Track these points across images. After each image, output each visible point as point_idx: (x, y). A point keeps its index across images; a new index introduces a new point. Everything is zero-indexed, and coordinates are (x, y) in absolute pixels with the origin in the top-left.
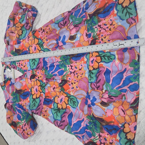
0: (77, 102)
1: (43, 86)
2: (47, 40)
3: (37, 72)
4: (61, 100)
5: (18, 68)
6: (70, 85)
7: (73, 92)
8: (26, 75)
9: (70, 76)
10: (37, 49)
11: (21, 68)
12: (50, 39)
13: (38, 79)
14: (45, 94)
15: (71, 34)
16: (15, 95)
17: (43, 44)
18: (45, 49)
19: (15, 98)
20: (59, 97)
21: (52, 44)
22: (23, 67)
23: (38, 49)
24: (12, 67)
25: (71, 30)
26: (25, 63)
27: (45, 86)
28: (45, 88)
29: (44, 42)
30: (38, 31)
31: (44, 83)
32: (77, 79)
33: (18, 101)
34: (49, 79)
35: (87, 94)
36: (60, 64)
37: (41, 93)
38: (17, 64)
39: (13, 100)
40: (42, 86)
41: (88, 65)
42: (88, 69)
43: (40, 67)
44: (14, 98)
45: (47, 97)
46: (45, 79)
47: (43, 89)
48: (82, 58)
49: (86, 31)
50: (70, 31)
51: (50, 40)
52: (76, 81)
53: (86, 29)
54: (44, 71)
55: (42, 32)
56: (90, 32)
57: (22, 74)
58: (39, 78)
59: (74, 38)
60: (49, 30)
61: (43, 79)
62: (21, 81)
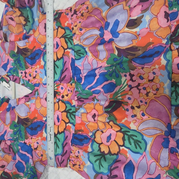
0: (143, 141)
1: (71, 111)
2: (81, 30)
3: (61, 86)
4: (109, 138)
5: (23, 80)
6: (127, 110)
7: (137, 124)
8: (36, 93)
9: (130, 93)
10: (60, 46)
11: (29, 80)
12: (86, 26)
13: (61, 99)
14: (74, 126)
15: (130, 16)
16: (18, 128)
17: (72, 37)
18: (75, 45)
19: (17, 132)
20: (103, 132)
21: (91, 36)
22: (31, 78)
23: (62, 46)
24: (12, 79)
25: (131, 9)
26: (36, 72)
27: (75, 112)
28: (75, 116)
29: (75, 34)
30: (65, 13)
31: (74, 106)
32: (146, 98)
33: (22, 138)
34: (83, 100)
35: (167, 127)
36: (109, 71)
37: (67, 125)
38: (20, 75)
39: (13, 135)
40: (69, 112)
41: (169, 73)
42: (170, 79)
43: (66, 78)
44: (15, 133)
45: (80, 131)
46: (76, 99)
47: (72, 116)
48: (155, 59)
49: (164, 9)
50: (129, 11)
51: (88, 29)
52: (144, 103)
53: (167, 4)
54: (73, 84)
55: (72, 16)
56: (174, 9)
57: (30, 91)
58: (63, 97)
59: (136, 23)
60: (87, 11)
61: (71, 100)
62: (28, 103)
